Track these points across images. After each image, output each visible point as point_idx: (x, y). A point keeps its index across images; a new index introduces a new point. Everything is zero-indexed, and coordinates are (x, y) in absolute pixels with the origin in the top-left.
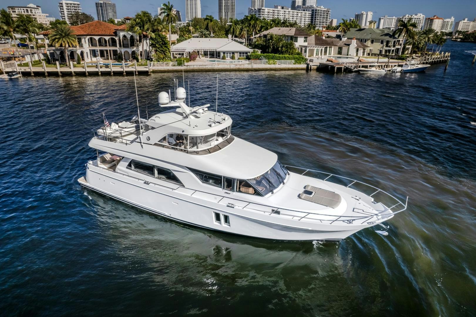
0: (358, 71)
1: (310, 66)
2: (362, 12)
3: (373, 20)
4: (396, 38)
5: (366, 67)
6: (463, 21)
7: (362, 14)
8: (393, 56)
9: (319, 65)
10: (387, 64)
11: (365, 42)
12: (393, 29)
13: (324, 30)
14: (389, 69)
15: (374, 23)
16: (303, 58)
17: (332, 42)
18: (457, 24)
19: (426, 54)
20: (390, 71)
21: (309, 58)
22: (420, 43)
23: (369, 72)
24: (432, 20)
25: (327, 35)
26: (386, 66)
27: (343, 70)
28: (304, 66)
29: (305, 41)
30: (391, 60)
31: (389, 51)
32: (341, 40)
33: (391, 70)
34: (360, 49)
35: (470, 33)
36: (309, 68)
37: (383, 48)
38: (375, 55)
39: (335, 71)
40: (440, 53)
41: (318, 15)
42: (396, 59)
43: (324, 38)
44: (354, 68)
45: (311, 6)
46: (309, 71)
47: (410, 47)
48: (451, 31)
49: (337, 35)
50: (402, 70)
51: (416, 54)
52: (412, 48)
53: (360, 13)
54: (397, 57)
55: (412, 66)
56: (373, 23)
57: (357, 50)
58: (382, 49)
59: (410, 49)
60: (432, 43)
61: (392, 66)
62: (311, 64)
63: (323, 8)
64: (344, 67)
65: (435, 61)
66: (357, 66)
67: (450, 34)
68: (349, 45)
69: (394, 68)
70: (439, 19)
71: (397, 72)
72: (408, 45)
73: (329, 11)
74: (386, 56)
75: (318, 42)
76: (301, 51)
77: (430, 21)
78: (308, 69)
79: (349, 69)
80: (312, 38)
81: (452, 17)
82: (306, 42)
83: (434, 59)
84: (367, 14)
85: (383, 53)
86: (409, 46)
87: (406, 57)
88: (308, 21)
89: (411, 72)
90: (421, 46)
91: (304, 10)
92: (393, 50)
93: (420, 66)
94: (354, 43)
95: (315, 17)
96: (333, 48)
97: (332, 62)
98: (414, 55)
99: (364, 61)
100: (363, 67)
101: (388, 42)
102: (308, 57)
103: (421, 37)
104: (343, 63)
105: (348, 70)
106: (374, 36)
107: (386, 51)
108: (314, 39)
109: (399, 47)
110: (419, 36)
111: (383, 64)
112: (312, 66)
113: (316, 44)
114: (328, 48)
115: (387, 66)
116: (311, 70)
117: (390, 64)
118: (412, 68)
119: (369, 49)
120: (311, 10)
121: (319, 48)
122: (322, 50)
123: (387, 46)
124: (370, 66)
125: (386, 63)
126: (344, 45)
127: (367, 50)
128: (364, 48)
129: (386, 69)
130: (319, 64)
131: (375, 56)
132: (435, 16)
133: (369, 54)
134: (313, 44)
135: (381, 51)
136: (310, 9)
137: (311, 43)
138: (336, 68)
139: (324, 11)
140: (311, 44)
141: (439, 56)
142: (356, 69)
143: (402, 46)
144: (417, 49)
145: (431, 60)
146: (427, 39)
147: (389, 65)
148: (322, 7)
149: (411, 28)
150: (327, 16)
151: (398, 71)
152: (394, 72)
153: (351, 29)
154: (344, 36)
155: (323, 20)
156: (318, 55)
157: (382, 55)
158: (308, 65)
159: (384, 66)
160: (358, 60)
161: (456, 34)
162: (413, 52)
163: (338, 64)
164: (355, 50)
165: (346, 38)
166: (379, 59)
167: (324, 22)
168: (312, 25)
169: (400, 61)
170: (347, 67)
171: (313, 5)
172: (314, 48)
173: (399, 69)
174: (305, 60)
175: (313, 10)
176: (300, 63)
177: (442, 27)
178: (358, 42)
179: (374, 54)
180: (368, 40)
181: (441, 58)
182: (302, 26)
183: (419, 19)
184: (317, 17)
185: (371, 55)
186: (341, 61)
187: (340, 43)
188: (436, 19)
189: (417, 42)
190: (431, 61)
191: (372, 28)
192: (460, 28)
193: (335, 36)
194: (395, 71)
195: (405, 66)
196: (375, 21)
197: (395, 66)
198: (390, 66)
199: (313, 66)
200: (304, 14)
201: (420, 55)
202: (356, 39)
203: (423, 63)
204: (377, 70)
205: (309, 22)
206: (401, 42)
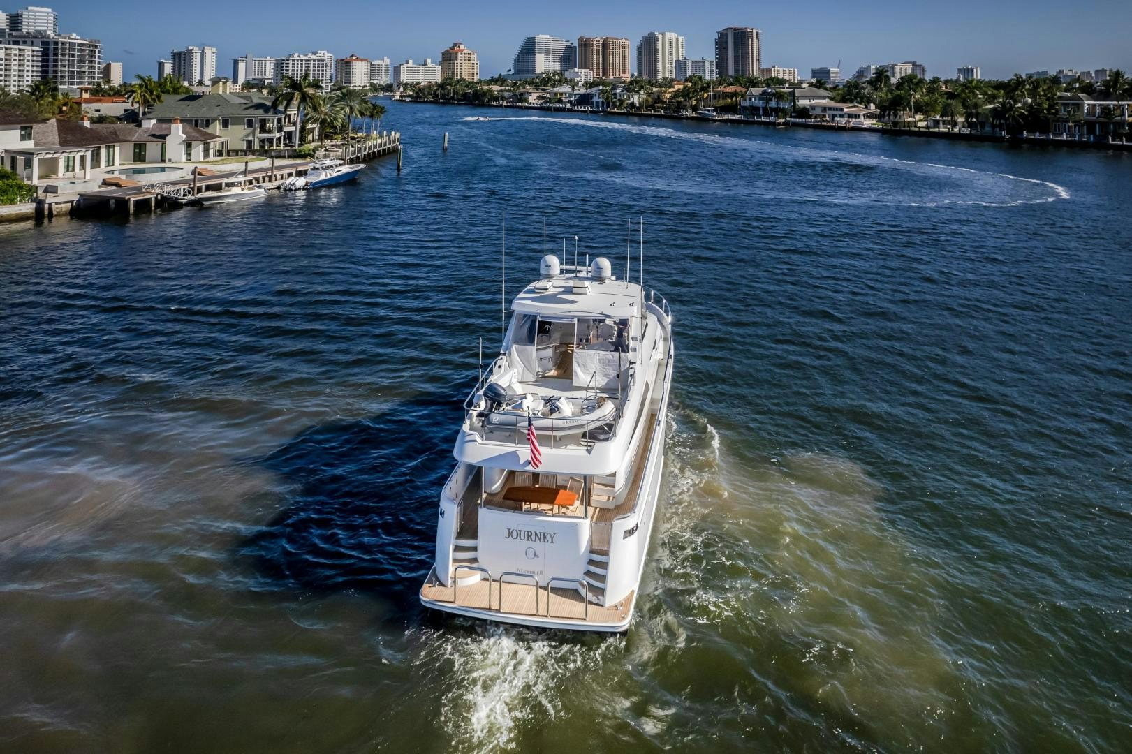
0: (197, 203)
1: (46, 206)
2: (190, 48)
3: (221, 77)
4: (281, 113)
5: (218, 188)
6: (406, 65)
7: (191, 52)
8: (280, 151)
9: (78, 201)
10: (269, 174)
11: (207, 126)
12: (270, 81)
13: (86, 96)
14: (276, 184)
15: (224, 83)
16: (20, 187)
17: (115, 133)
18: (397, 70)
19: (353, 138)
20: (279, 188)
21: (44, 183)
22: (336, 119)
23: (226, 200)
24: (348, 64)
25: (98, 111)
26: (267, 179)
27: (153, 204)
28: (28, 208)
29: (23, 138)
30: (278, 162)
31: (270, 141)
32: (139, 125)
33: (283, 187)
34: (194, 143)
35: (424, 86)
36: (46, 212)
37: (254, 137)
38: (236, 153)
39: (131, 212)
40: (381, 136)
41: (63, 55)
42: (290, 157)
43: (87, 124)
44: (185, 195)
45: (39, 32)
46: (46, 221)
47: (317, 126)
48: (389, 82)
49: (126, 110)
50: (307, 183)
51: (331, 139)
52: (320, 128)
53: (183, 49)
54: (290, 153)
55: (328, 172)
56: (221, 83)
57: (189, 146)
58: (250, 138)
59: (317, 129)
60: (359, 116)
61: (282, 175)
62: (50, 199)
63: (78, 38)
64: (156, 198)
65: (374, 153)
66: (193, 189)
67: (389, 88)
68: (163, 137)
69: (287, 182)
70: (362, 61)
71: (296, 190)
72: (312, 123)
73: (96, 47)
74: (264, 153)
75: (70, 137)
76: (13, 166)
77: (345, 66)
78: (40, 216)
79: (172, 198)
80: (49, 130)
81: (385, 58)
82: (30, 139)
83: (370, 149)
84: (203, 52)
85: (257, 146)
86: (315, 126)
87: (311, 152)
88: (31, 74)
89: (330, 184)
90: (338, 124)
91: (16, 43)
92: (279, 139)
93: (345, 169)
94: (178, 132)
95: (56, 61)
96: (117, 149)
97: (117, 185)
98: (328, 142)
99: (211, 174)
100: (208, 188)
101: (263, 123)
102: (40, 178)
103: (335, 106)
104: (153, 186)
105: (168, 204)
106: (228, 112)
107: (262, 141)
108: (55, 130)
109: (293, 129)
110: (332, 106)
111: (260, 175)
112: (54, 206)
113: (64, 143)
114: (103, 151)
115: (270, 177)
116: (51, 215)
117: (277, 173)
118: (329, 177)
119: (219, 141)
120: (38, 41)
121: (72, 154)
122: (83, 158)
123: (263, 129)
124: (227, 185)
125: (265, 170)
126: (151, 138)
127: (215, 144)
128: (206, 139)
129: (267, 185)
130: (77, 198)
131: (237, 155)
132: (352, 56)
133: (220, 153)
134: (54, 144)
135: (250, 143)
136: (34, 40)
137: (44, 141)
138: (132, 203)
139: (81, 45)
140: (45, 144)
141: (379, 141)
142: (190, 197)
143: (299, 126)
144: (329, 129)
145: (365, 150)
146: (347, 109)
147: (275, 175)
148: (74, 35)
149: (311, 91)
150: (93, 56)
151: (298, 186)
152: (290, 190)
153: (164, 97)
154: (148, 116)
155: (81, 67)
156: (73, 170)
157: (253, 153)
158: (40, 203)
159: (264, 178)
160: (193, 173)
161: (399, 88)
162: (325, 135)
163: (138, 190)
164: (182, 148)
165: (154, 121)
166: (249, 164)
167: (84, 72)
168: (46, 84)
169: (299, 161)
170: (165, 194)
171: (46, 31)
172: (56, 155)
173: (301, 182)
174: (30, 190)
175: (45, 45)
176: (12, 202)
177: (371, 76)
178: (189, 129)
179: (233, 151)
180: (214, 120)
181: (385, 145)
182: (12, 94)
183: (323, 61)
184: (62, 60)
185: (225, 154)
186: (145, 180)
187: (138, 135)
188: (355, 60)
189: (330, 116)
190: (366, 153)
191: (221, 92)
192: (404, 77)
193: (122, 112)
194: (293, 188)
195: (313, 174)
196: (225, 78)
197: (290, 175)
198: (278, 177)
199: (56, 203)
200: (17, 52)
201: (339, 142)
202: (182, 121)
203: (352, 162)
204: (246, 191)
205: (35, 79)
206: (293, 118)
